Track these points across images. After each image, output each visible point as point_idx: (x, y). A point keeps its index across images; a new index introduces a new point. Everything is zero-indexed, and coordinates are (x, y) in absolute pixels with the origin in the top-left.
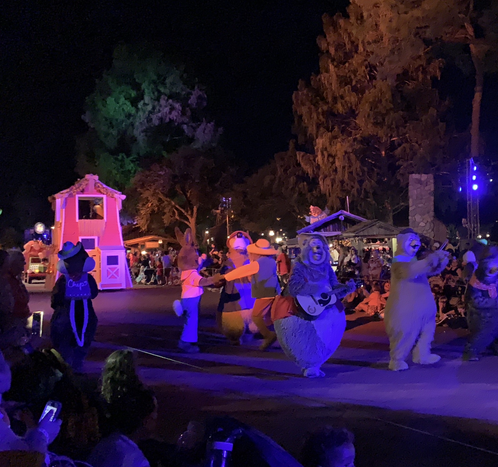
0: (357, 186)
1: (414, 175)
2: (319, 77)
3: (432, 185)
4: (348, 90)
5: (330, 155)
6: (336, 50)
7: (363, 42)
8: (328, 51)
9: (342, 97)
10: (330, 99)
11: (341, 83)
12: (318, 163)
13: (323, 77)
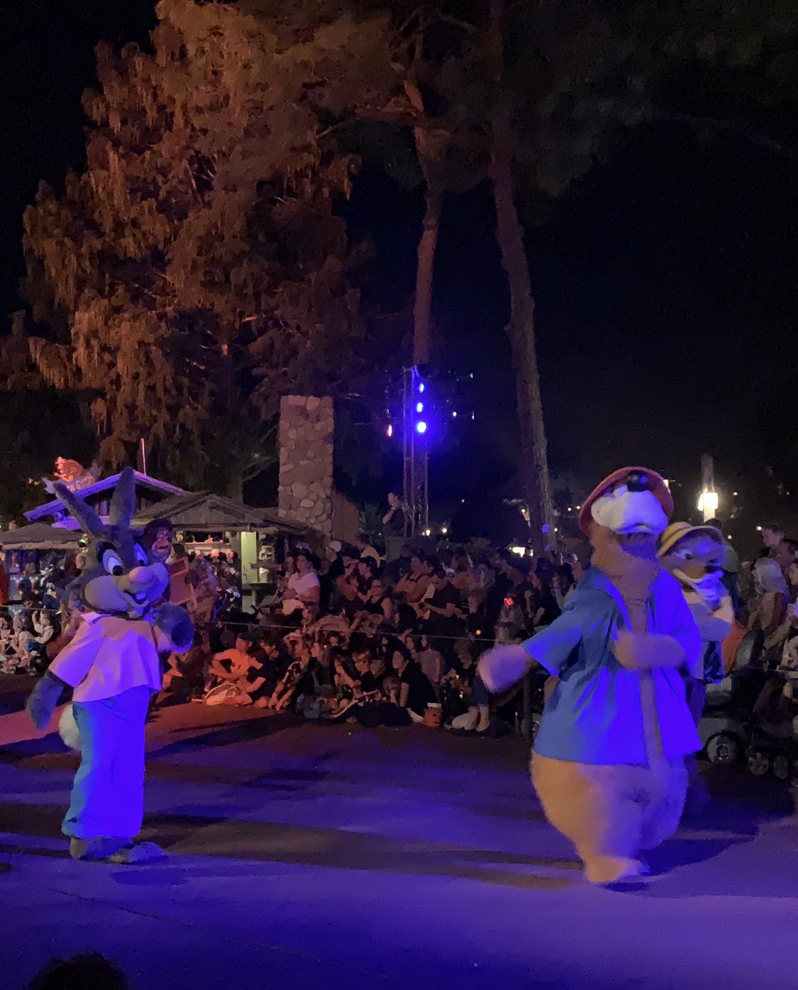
0: (165, 416)
1: (291, 397)
2: (84, 177)
3: (331, 421)
4: (150, 209)
5: (104, 348)
6: (124, 122)
7: (184, 107)
8: (106, 124)
9: (135, 223)
10: (108, 226)
11: (133, 191)
12: (77, 364)
13: (94, 178)
